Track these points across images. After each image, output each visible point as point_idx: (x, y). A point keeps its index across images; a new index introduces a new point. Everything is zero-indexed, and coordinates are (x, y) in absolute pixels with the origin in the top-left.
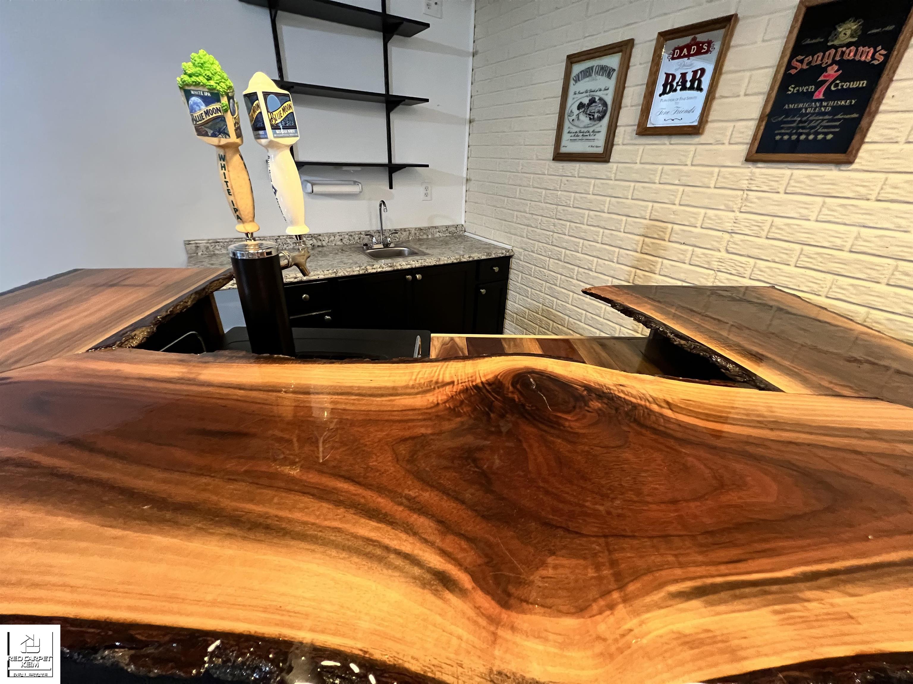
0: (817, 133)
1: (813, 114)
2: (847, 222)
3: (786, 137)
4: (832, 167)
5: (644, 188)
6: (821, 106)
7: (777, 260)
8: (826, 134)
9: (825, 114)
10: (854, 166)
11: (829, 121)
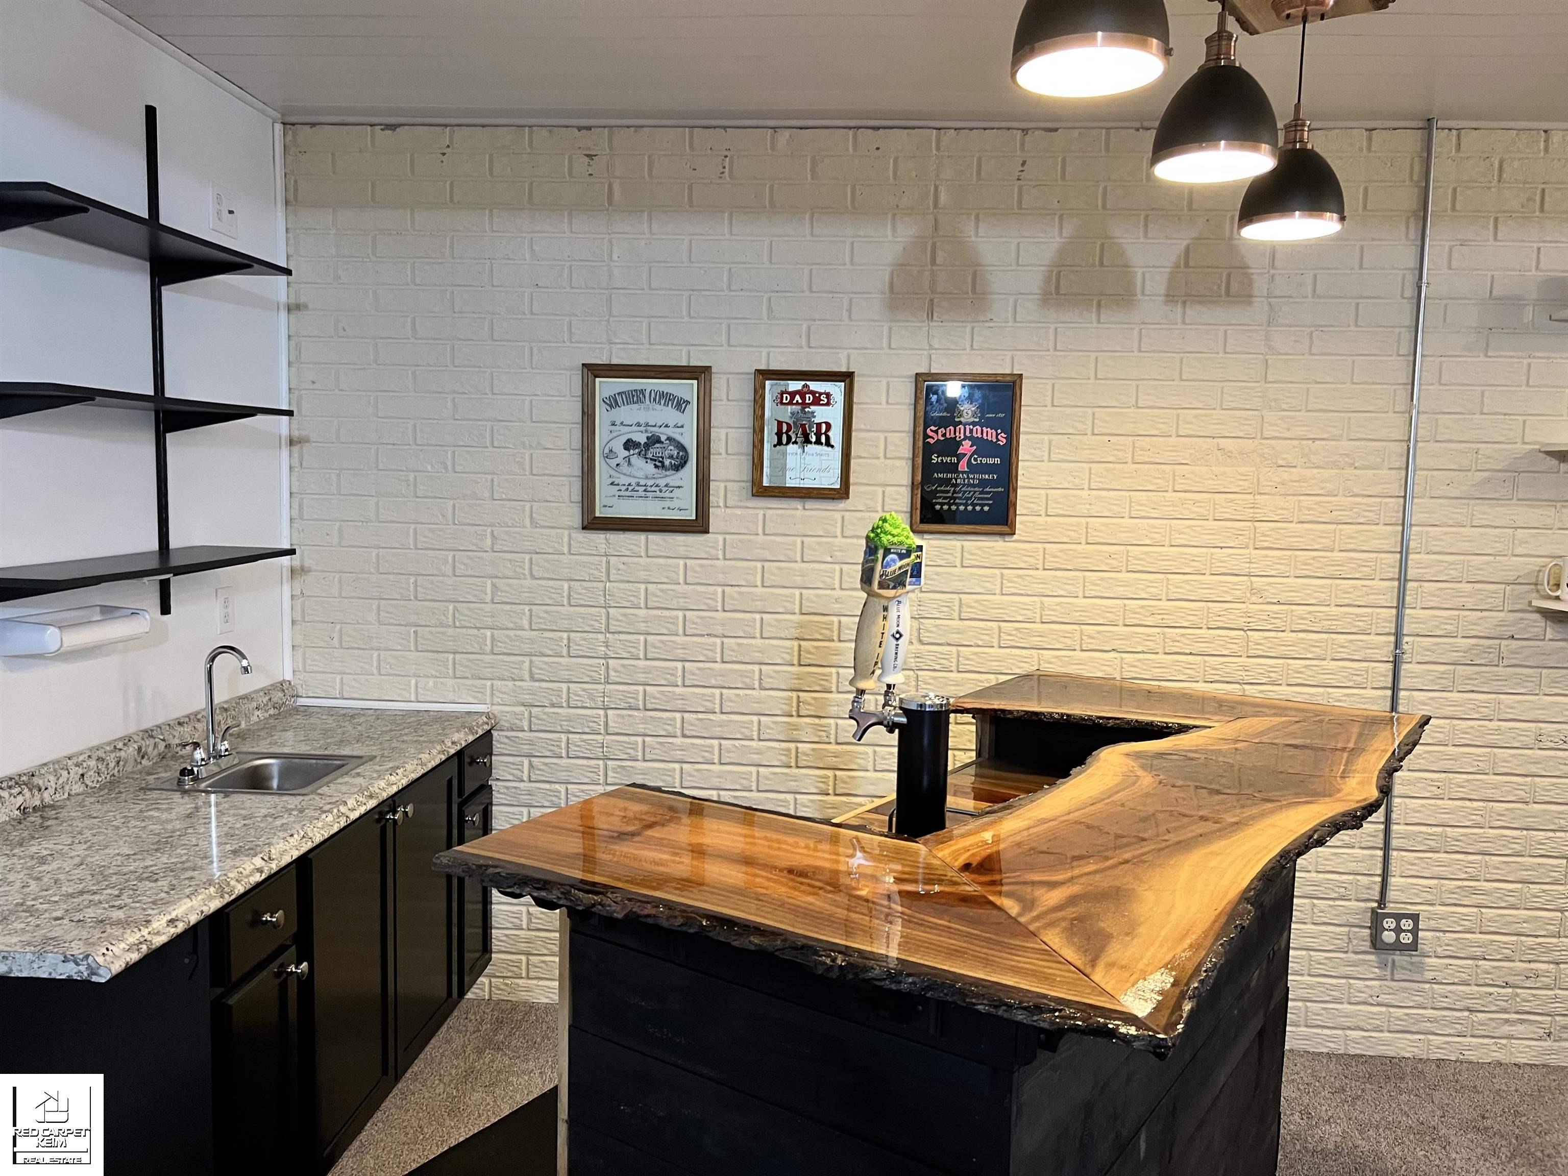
0: (974, 505)
1: (964, 485)
2: (1029, 593)
3: (946, 507)
4: (997, 538)
5: (779, 568)
6: (968, 477)
7: (980, 643)
8: (982, 505)
9: (974, 486)
10: (1015, 537)
11: (981, 493)
